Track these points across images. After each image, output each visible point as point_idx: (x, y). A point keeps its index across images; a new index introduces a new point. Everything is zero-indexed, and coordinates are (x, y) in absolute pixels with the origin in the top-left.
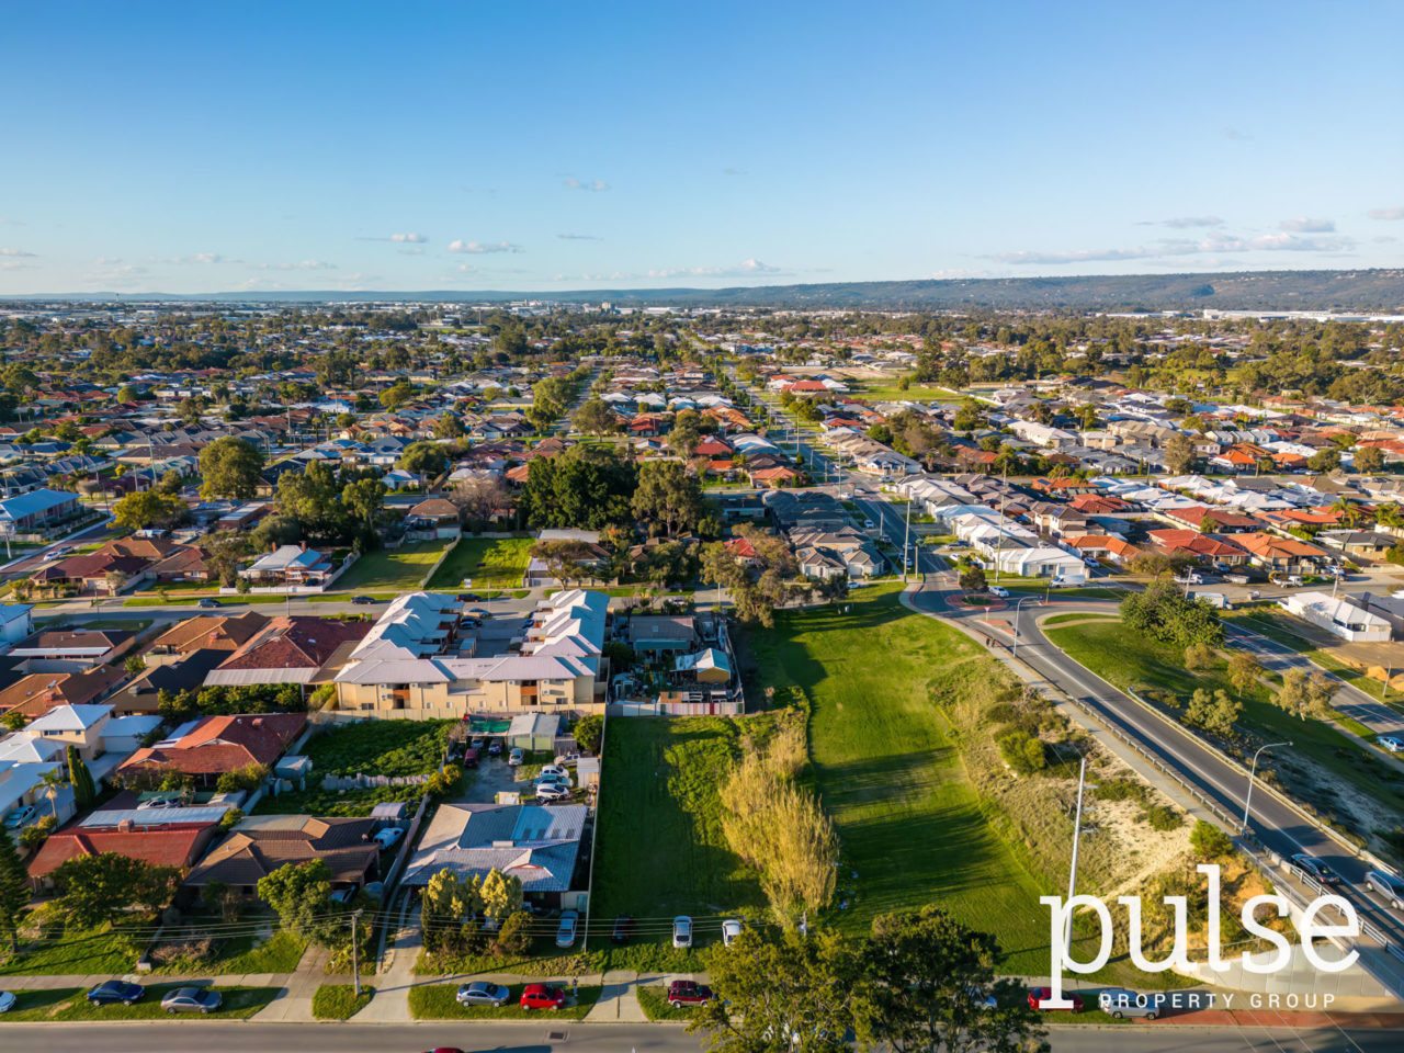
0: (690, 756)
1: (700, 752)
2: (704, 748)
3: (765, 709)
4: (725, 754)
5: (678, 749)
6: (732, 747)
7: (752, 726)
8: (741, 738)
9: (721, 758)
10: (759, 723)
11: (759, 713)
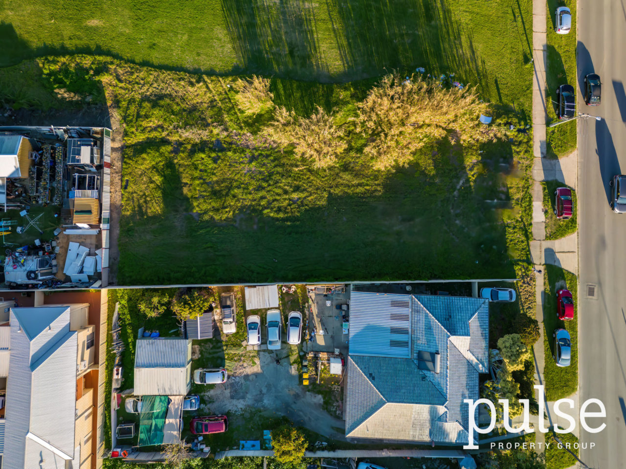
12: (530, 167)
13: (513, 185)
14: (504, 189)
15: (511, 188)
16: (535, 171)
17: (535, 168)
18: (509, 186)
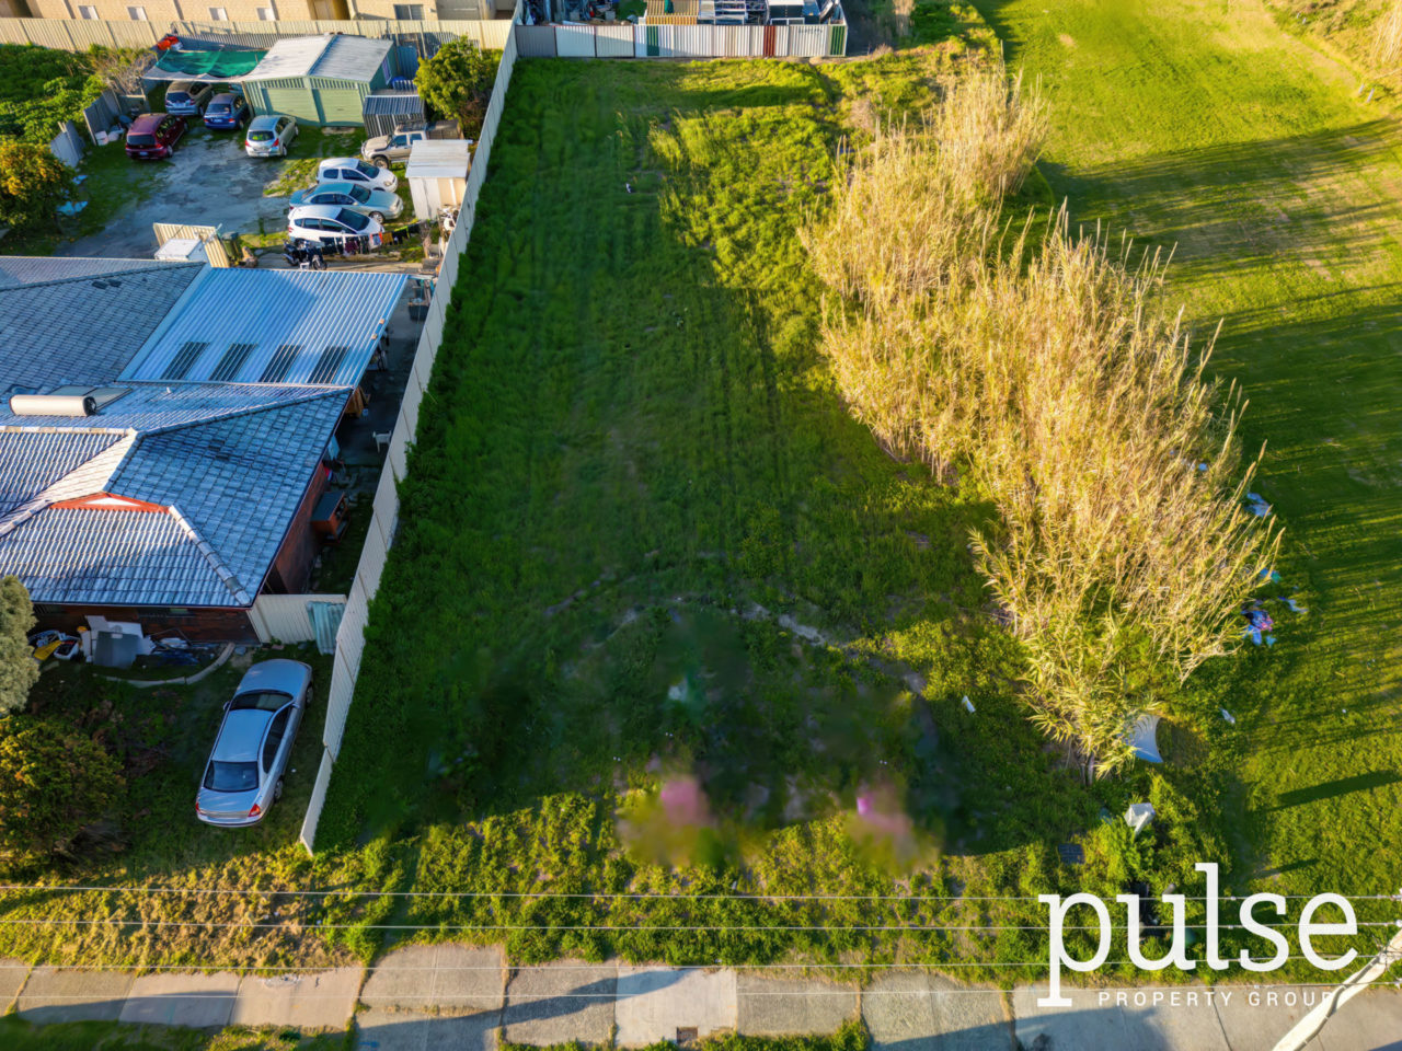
0: (717, 145)
1: (743, 137)
2: (754, 126)
3: (896, 44)
4: (807, 142)
5: (689, 127)
6: (823, 127)
7: (869, 80)
8: (844, 105)
9: (798, 151)
10: (884, 74)
11: (882, 52)
12: (943, 957)
13: (820, 848)
14: (795, 805)
15: (807, 840)
16: (923, 993)
17: (943, 994)
18: (816, 828)
